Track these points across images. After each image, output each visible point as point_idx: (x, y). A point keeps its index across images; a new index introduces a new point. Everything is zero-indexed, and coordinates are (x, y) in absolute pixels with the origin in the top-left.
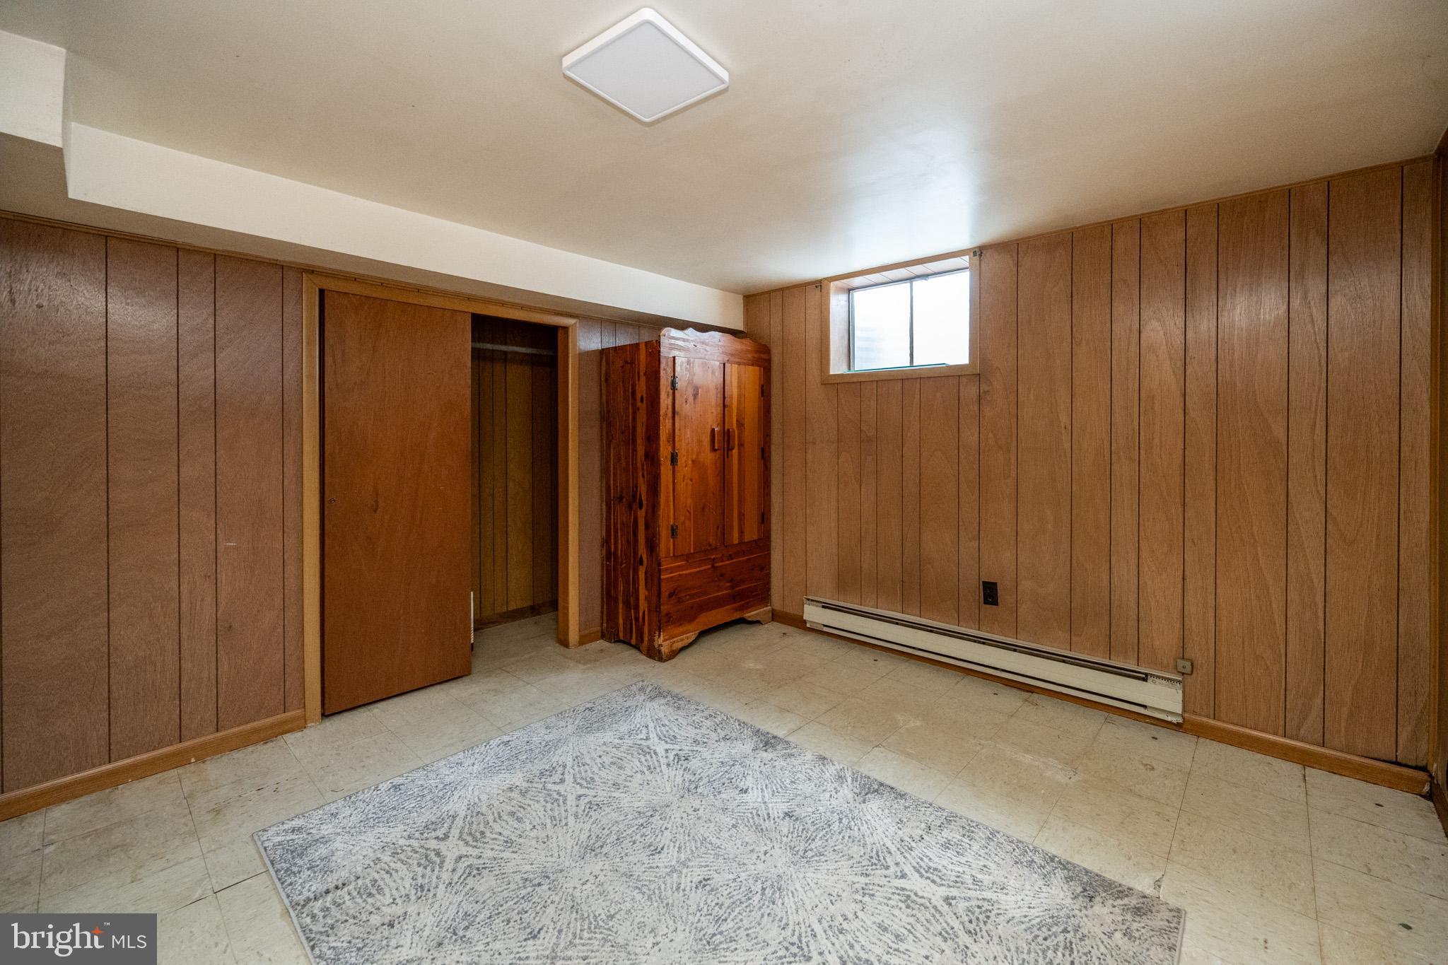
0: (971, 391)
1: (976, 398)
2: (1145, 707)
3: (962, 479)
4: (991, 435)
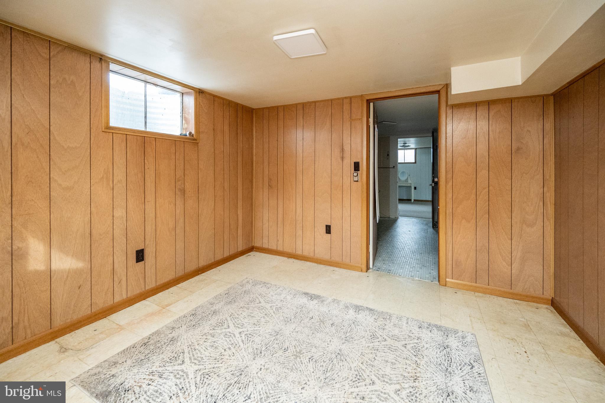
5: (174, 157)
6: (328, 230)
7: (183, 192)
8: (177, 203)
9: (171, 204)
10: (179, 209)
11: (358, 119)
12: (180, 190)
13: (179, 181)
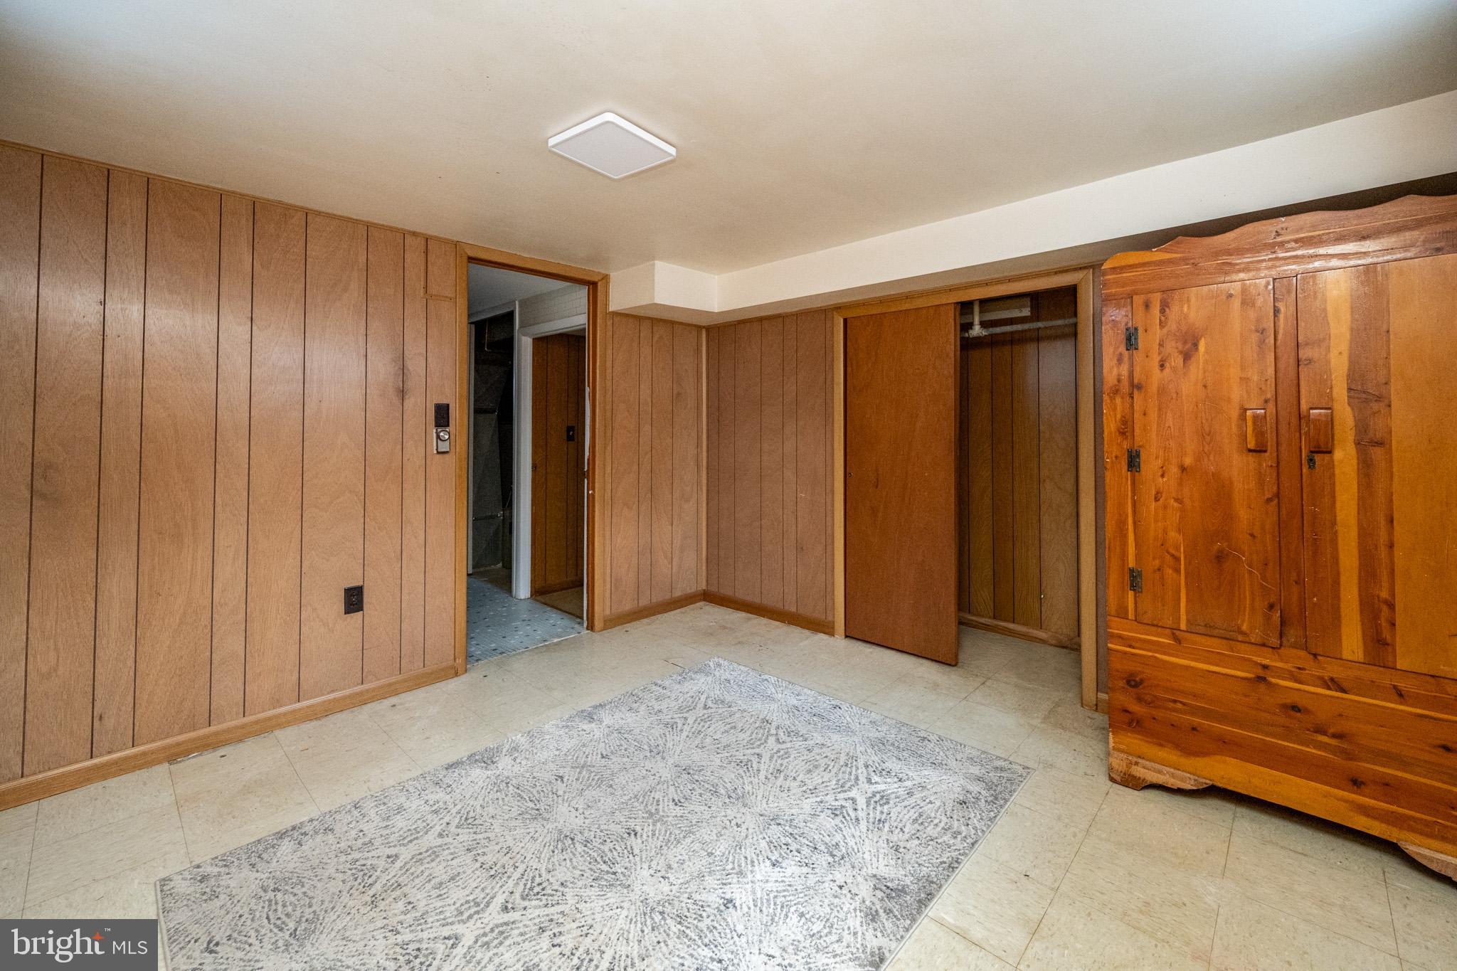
6: (354, 600)
11: (447, 297)
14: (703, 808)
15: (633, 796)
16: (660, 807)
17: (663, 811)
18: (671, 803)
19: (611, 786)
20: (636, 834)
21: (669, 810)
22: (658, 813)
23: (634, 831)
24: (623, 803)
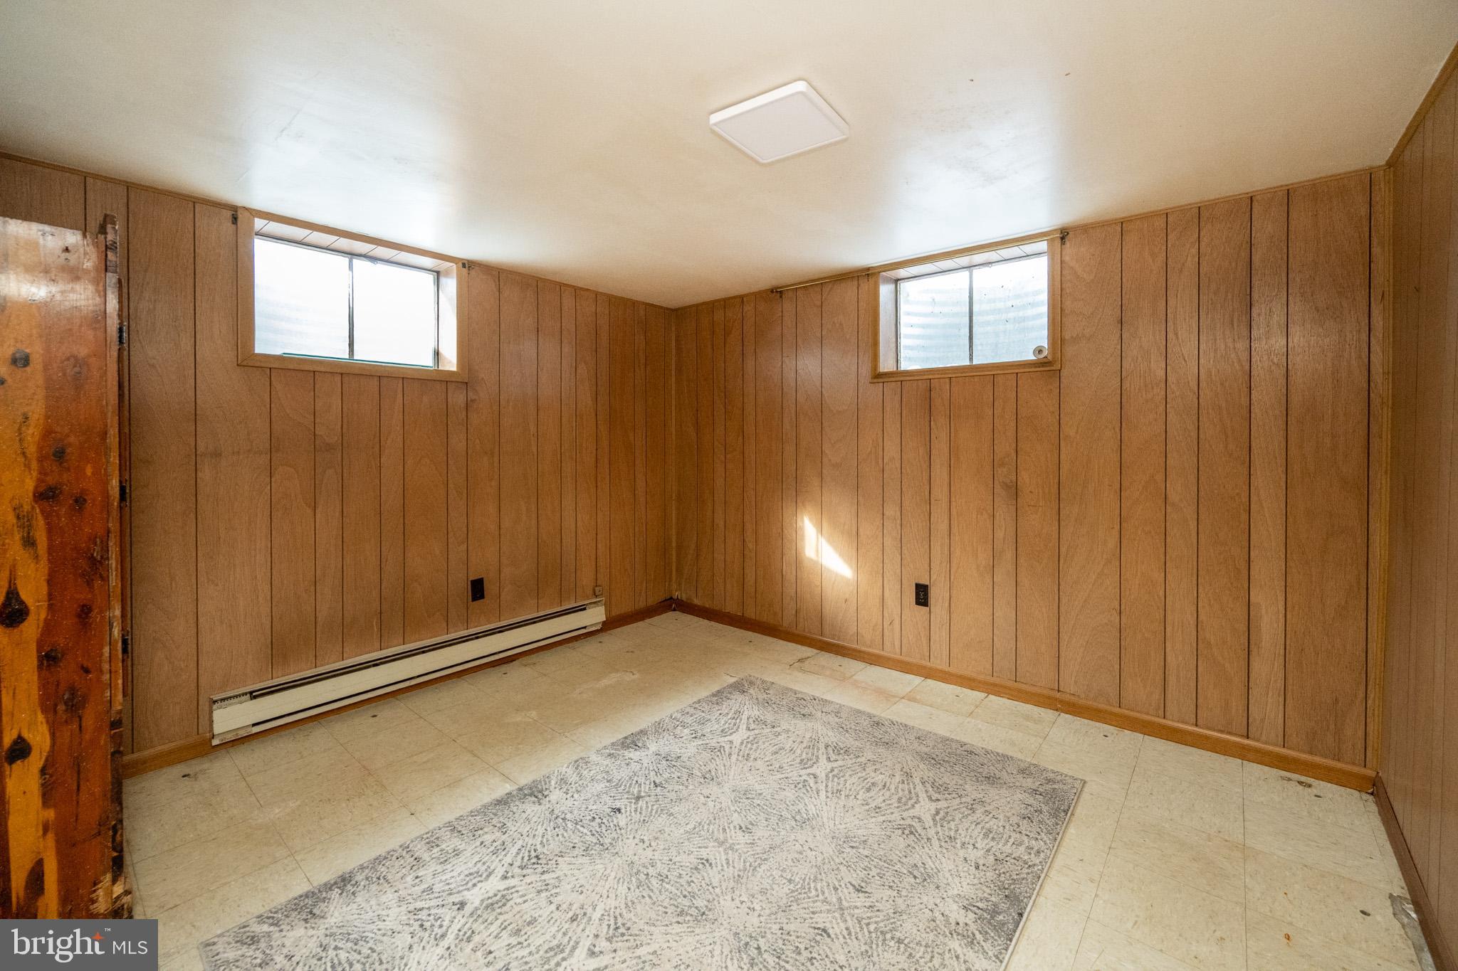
0: (458, 398)
1: (463, 405)
2: (585, 628)
3: (451, 485)
4: (478, 441)
5: (991, 413)
7: (1014, 491)
8: (997, 515)
9: (982, 514)
10: (1003, 529)
12: (1006, 486)
13: (1002, 465)
14: (678, 859)
15: (758, 869)
16: (724, 857)
17: (719, 853)
18: (713, 862)
19: (790, 881)
20: (741, 828)
21: (715, 855)
22: (725, 850)
23: (743, 831)
24: (766, 859)
